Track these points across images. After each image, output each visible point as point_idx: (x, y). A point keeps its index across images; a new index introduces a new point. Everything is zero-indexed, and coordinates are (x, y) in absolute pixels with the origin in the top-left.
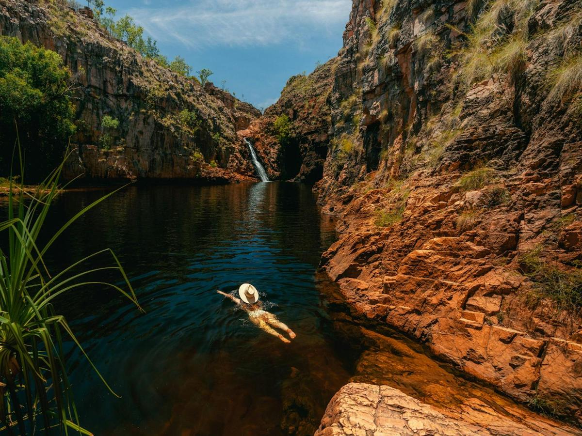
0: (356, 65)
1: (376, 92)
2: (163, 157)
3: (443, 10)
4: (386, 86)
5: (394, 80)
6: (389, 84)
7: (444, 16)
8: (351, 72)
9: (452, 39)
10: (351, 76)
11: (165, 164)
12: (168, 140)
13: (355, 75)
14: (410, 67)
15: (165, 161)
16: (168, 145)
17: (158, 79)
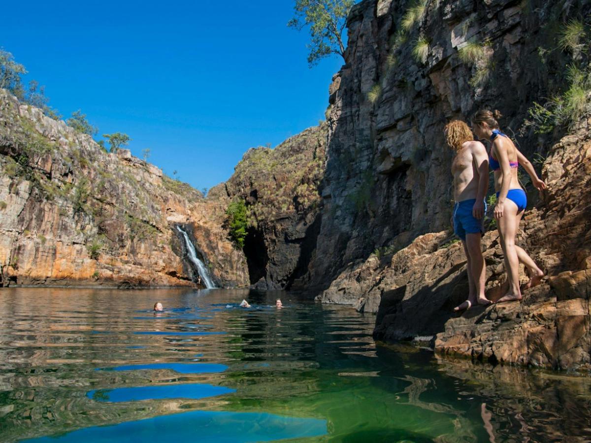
0: (359, 107)
1: (398, 127)
2: (38, 243)
3: (490, 16)
4: (413, 119)
5: (426, 108)
6: (418, 114)
7: (491, 23)
8: (352, 116)
9: (508, 47)
10: (352, 121)
11: (40, 254)
12: (50, 219)
13: (358, 119)
14: (451, 86)
15: (41, 249)
16: (49, 226)
17: (41, 132)
